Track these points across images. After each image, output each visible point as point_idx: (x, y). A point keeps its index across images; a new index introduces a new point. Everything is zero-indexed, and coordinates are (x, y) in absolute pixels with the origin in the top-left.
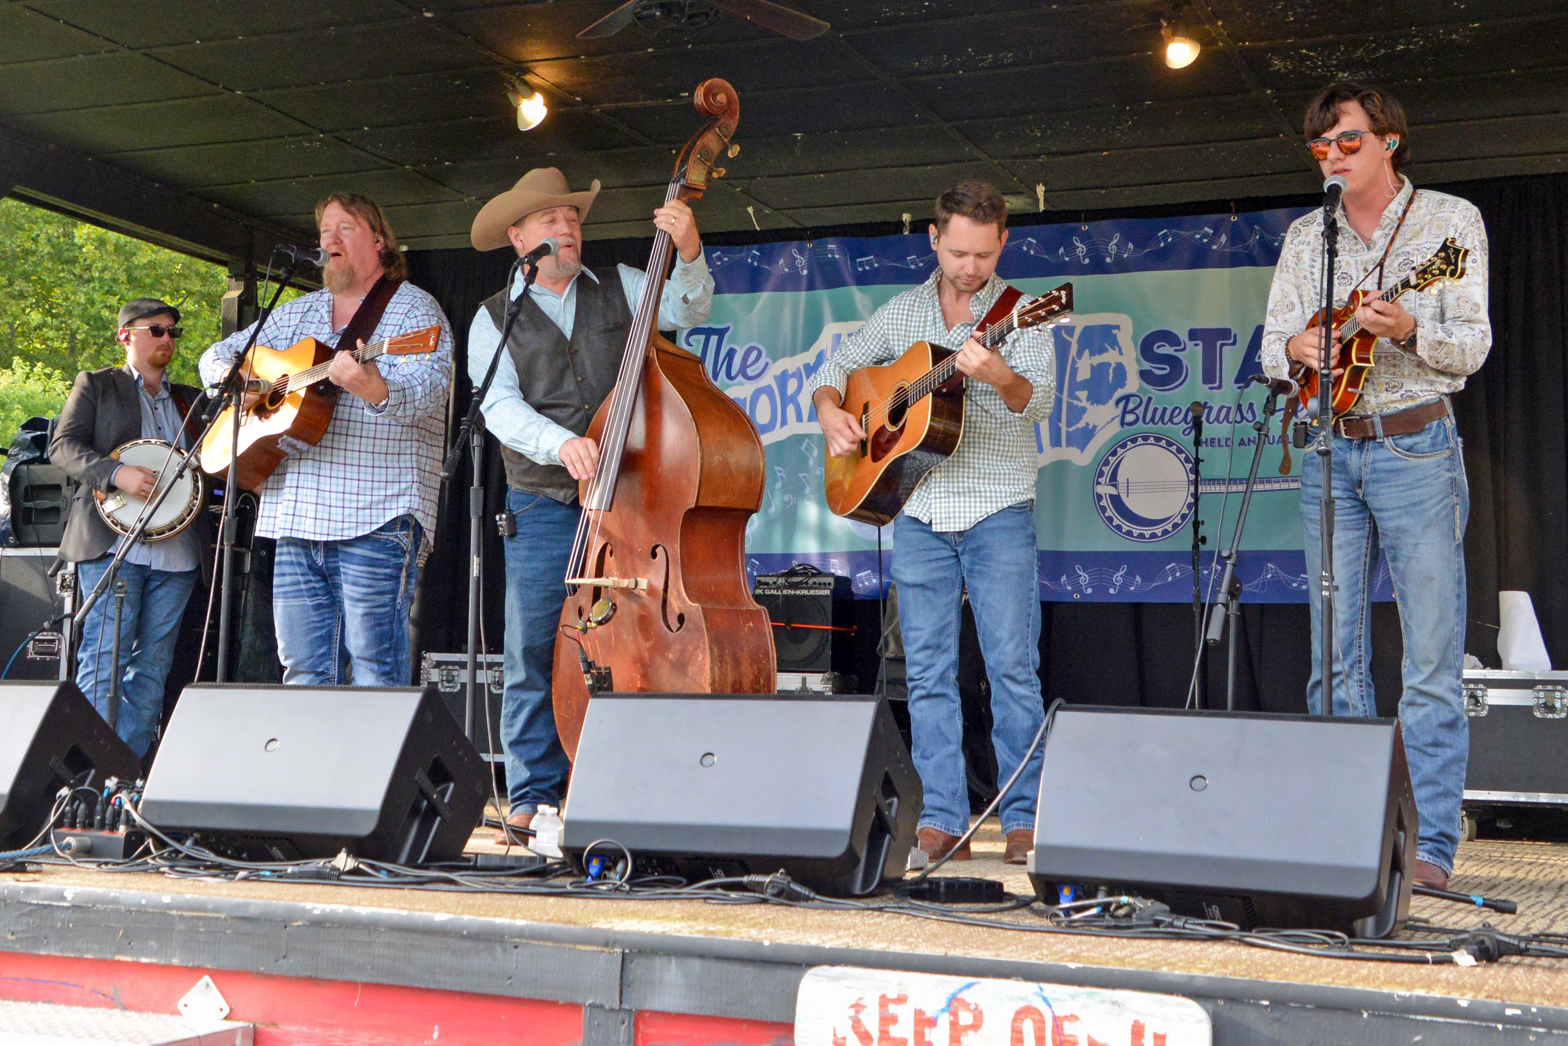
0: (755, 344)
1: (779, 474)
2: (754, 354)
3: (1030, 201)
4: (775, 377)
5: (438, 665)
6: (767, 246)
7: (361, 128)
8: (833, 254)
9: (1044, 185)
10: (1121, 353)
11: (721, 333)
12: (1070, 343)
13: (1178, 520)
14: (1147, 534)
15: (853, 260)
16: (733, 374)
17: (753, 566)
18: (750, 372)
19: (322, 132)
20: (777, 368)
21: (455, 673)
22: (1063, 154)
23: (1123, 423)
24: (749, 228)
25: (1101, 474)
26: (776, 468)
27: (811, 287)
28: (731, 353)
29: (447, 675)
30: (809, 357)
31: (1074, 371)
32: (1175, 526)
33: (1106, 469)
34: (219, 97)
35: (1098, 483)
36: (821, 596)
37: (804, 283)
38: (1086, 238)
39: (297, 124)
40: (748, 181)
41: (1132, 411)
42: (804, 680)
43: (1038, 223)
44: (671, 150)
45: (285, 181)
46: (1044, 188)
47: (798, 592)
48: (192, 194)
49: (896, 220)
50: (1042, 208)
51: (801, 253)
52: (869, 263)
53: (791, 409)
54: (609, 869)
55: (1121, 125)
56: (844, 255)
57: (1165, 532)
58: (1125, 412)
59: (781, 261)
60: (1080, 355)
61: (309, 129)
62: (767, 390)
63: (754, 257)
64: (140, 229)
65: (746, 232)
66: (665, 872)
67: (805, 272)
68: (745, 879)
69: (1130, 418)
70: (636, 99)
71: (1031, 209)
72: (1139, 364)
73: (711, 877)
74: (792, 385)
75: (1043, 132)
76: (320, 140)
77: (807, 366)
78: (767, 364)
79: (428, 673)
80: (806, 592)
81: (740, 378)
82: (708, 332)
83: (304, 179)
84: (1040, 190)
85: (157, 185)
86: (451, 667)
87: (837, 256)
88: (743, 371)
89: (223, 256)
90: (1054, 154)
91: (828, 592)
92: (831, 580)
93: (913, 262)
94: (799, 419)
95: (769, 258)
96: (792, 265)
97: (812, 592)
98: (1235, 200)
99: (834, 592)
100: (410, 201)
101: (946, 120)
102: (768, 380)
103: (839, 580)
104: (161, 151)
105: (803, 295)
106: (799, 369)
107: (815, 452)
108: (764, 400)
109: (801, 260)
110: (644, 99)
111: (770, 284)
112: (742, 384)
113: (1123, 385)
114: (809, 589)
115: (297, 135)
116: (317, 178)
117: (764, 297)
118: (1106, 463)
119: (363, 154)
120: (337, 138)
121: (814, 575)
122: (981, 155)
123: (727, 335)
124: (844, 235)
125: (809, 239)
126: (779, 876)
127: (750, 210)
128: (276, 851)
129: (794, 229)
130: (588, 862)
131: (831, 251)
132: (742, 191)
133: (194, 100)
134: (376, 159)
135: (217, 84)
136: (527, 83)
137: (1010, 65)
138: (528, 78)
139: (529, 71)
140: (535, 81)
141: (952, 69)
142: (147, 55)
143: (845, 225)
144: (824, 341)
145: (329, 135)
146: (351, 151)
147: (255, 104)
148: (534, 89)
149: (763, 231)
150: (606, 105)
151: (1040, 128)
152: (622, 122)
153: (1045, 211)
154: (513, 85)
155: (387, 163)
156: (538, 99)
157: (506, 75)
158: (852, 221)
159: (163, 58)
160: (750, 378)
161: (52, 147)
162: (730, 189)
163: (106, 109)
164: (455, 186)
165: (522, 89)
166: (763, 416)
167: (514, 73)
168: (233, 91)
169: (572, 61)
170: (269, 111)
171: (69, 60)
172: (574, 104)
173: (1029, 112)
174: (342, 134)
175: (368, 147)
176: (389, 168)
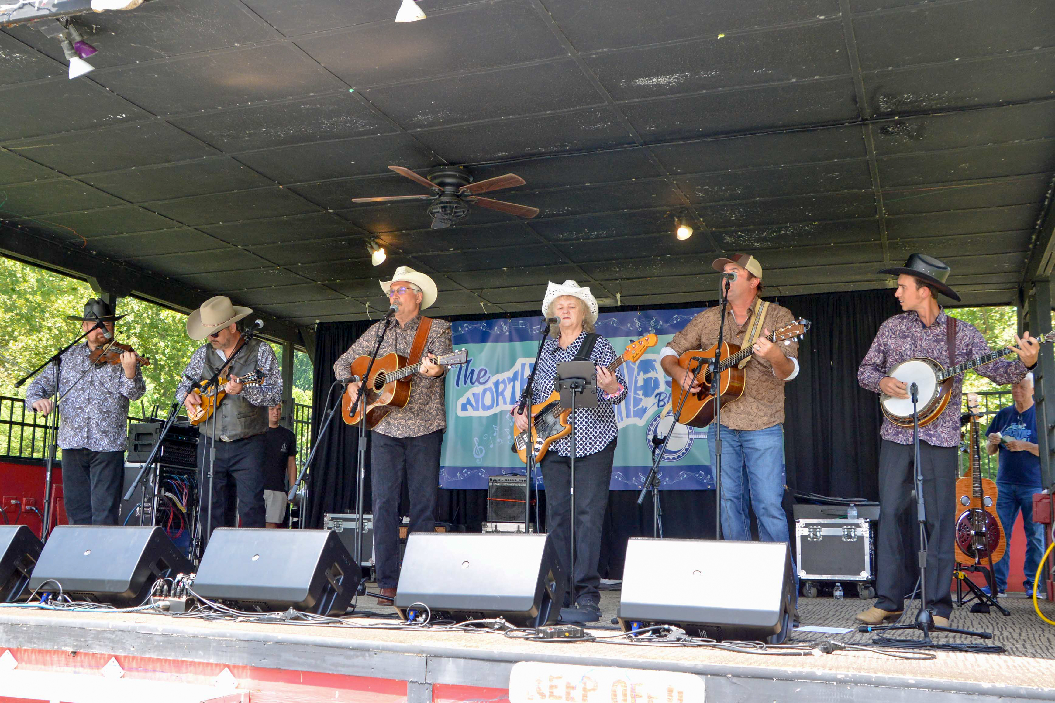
0: (483, 367)
1: (496, 429)
2: (483, 372)
3: (613, 301)
4: (493, 383)
5: (332, 519)
6: (490, 321)
7: (297, 264)
9: (620, 294)
10: (657, 373)
12: (634, 369)
13: (684, 451)
14: (671, 458)
15: (531, 328)
16: (473, 381)
17: (482, 472)
18: (482, 380)
19: (279, 266)
20: (493, 379)
21: (340, 523)
22: (628, 279)
23: (658, 406)
24: (482, 313)
25: (650, 430)
27: (511, 340)
28: (473, 371)
29: (335, 524)
30: (510, 374)
31: (636, 382)
32: (683, 454)
33: (652, 428)
34: (228, 249)
35: (649, 434)
36: (521, 487)
37: (507, 338)
38: (639, 319)
39: (267, 262)
40: (480, 291)
41: (662, 400)
43: (618, 311)
44: (444, 275)
50: (619, 304)
51: (505, 324)
52: (538, 329)
53: (501, 398)
54: (418, 617)
55: (655, 266)
56: (527, 326)
57: (679, 457)
58: (659, 401)
59: (496, 328)
60: (638, 374)
61: (273, 265)
62: (490, 389)
63: (483, 326)
65: (479, 314)
66: (445, 618)
67: (507, 333)
68: (484, 621)
69: (661, 403)
70: (429, 251)
71: (614, 305)
72: (665, 377)
73: (467, 620)
74: (501, 387)
75: (620, 269)
76: (278, 269)
77: (508, 378)
78: (489, 377)
79: (326, 523)
80: (515, 485)
81: (476, 383)
84: (618, 296)
86: (338, 520)
87: (523, 326)
88: (478, 380)
90: (624, 279)
94: (505, 403)
95: (490, 326)
96: (501, 330)
97: (519, 485)
98: (708, 302)
100: (320, 299)
101: (574, 262)
102: (490, 384)
105: (507, 344)
106: (504, 379)
108: (488, 394)
109: (505, 328)
110: (432, 252)
111: (491, 338)
112: (477, 386)
113: (658, 388)
114: (517, 483)
115: (267, 267)
117: (488, 345)
118: (652, 425)
119: (298, 277)
122: (590, 279)
123: (470, 363)
125: (510, 318)
126: (500, 621)
127: (482, 304)
128: (258, 608)
129: (502, 313)
130: (409, 613)
131: (522, 324)
132: (477, 295)
133: (218, 251)
134: (304, 279)
135: (229, 243)
136: (376, 243)
137: (604, 237)
138: (377, 240)
139: (378, 237)
140: (381, 242)
141: (578, 239)
142: (196, 229)
143: (526, 312)
144: (517, 366)
145: (282, 267)
146: (292, 275)
147: (247, 253)
148: (380, 246)
149: (488, 314)
150: (414, 254)
151: (618, 267)
152: (422, 262)
153: (621, 306)
154: (370, 244)
155: (309, 281)
156: (382, 251)
157: (367, 239)
158: (530, 310)
159: (204, 231)
160: (480, 383)
161: (150, 272)
162: (472, 294)
163: (176, 254)
164: (341, 292)
165: (375, 246)
166: (488, 401)
167: (370, 238)
168: (237, 246)
169: (399, 233)
170: (254, 256)
171: (159, 231)
172: (399, 253)
173: (613, 260)
174: (288, 267)
175: (301, 273)
176: (310, 283)
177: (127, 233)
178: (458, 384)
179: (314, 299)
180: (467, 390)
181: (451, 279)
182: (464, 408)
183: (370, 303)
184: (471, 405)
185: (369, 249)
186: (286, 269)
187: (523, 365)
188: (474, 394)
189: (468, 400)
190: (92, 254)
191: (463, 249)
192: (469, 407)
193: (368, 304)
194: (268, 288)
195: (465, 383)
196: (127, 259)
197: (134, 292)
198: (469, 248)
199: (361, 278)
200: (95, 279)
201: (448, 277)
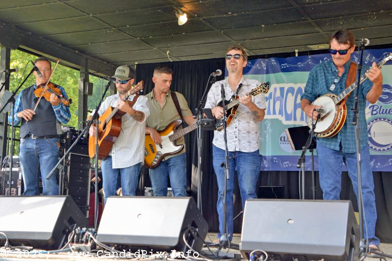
6: (253, 61)
7: (126, 26)
8: (274, 63)
14: (382, 149)
15: (280, 65)
19: (114, 27)
27: (267, 72)
37: (265, 71)
39: (106, 25)
41: (375, 110)
44: (221, 31)
45: (99, 43)
48: (71, 48)
49: (293, 51)
51: (264, 62)
52: (285, 66)
56: (277, 63)
57: (388, 149)
59: (258, 65)
61: (111, 27)
63: (249, 64)
67: (265, 68)
69: (374, 112)
70: (214, 15)
76: (113, 30)
83: (106, 43)
85: (60, 45)
89: (79, 67)
93: (300, 65)
95: (254, 64)
96: (261, 66)
104: (63, 34)
105: (265, 75)
107: (269, 124)
109: (264, 65)
110: (217, 15)
115: (106, 28)
116: (110, 42)
119: (126, 34)
124: (277, 57)
125: (267, 58)
132: (241, 44)
134: (129, 36)
136: (181, 10)
140: (184, 9)
144: (271, 90)
145: (116, 28)
146: (122, 33)
147: (95, 19)
148: (183, 12)
150: (204, 17)
152: (208, 23)
154: (177, 11)
155: (132, 37)
156: (185, 15)
157: (175, 8)
162: (237, 44)
164: (151, 44)
165: (180, 12)
167: (178, 7)
170: (99, 21)
172: (195, 17)
174: (120, 28)
175: (127, 32)
176: (133, 39)
181: (226, 34)
183: (170, 51)
185: (177, 14)
186: (119, 29)
187: (275, 89)
191: (237, 13)
194: (104, 43)
198: (241, 12)
199: (166, 35)
201: (224, 33)
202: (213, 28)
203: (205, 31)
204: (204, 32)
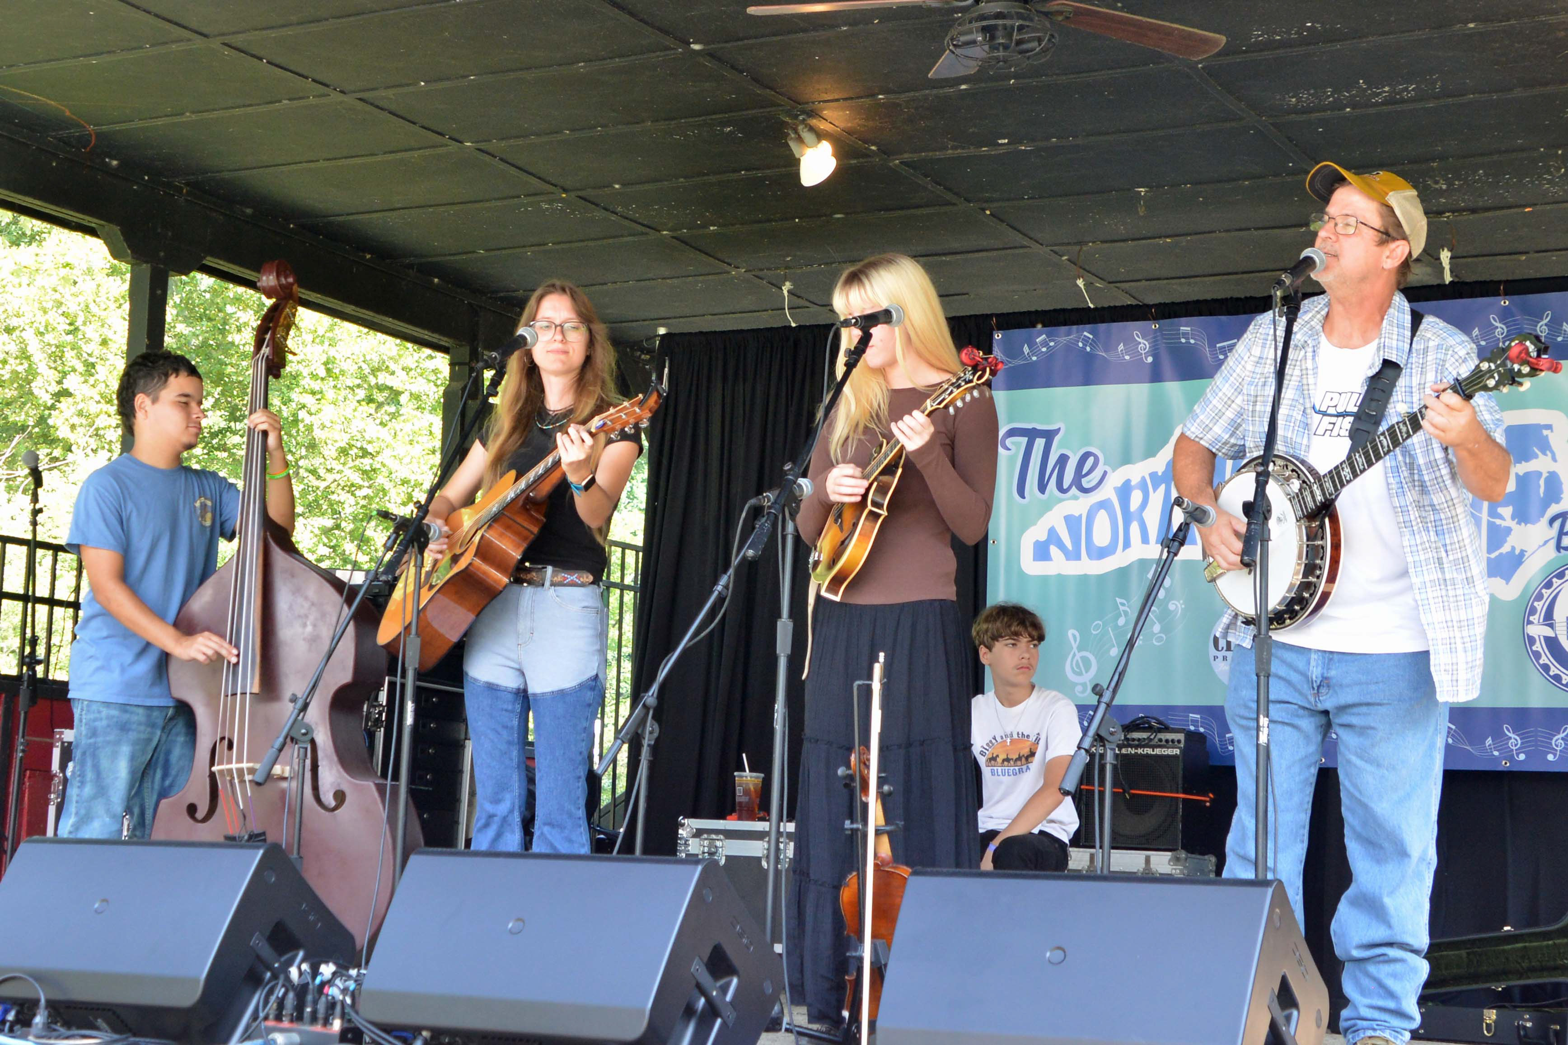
0: (1089, 449)
1: (1121, 608)
2: (1089, 461)
3: (1428, 270)
4: (1115, 489)
5: (699, 833)
6: (1101, 326)
7: (610, 185)
8: (1187, 339)
9: (1450, 250)
10: (1553, 459)
11: (1049, 436)
15: (1211, 343)
16: (1065, 486)
18: (1086, 482)
19: (565, 190)
20: (1116, 479)
21: (718, 844)
22: (1473, 211)
23: (1559, 547)
24: (1082, 306)
25: (1533, 611)
26: (1119, 600)
27: (1156, 376)
28: (1063, 460)
29: (709, 847)
30: (1157, 465)
33: (1538, 605)
34: (440, 151)
35: (1530, 623)
36: (1168, 756)
37: (1148, 372)
38: (1505, 316)
39: (534, 181)
40: (1078, 248)
42: (1148, 860)
43: (1445, 297)
44: (984, 210)
45: (518, 250)
46: (1449, 254)
47: (1140, 751)
48: (411, 266)
49: (1266, 295)
50: (1448, 278)
51: (1144, 335)
53: (1135, 528)
55: (1549, 173)
56: (1202, 339)
58: (1561, 533)
59: (1121, 347)
61: (551, 188)
62: (1104, 505)
63: (1086, 340)
64: (349, 309)
67: (1150, 359)
69: (1567, 540)
71: (1435, 282)
74: (1136, 498)
75: (1450, 184)
76: (562, 200)
77: (1153, 475)
78: (1105, 473)
79: (686, 844)
80: (1149, 751)
81: (1074, 490)
82: (1032, 434)
83: (542, 248)
84: (1447, 256)
85: (368, 256)
86: (714, 836)
87: (1192, 341)
88: (1077, 482)
89: (445, 341)
90: (1461, 212)
91: (1177, 751)
92: (1181, 737)
94: (1145, 540)
95: (1105, 341)
96: (1134, 351)
97: (1158, 751)
99: (1184, 751)
100: (667, 274)
102: (1107, 492)
103: (1190, 735)
104: (375, 216)
105: (1146, 386)
106: (1143, 479)
108: (1103, 518)
109: (1144, 345)
110: (954, 148)
111: (1108, 372)
112: (1076, 498)
113: (1558, 500)
114: (1153, 747)
115: (535, 194)
116: (557, 247)
117: (1103, 391)
118: (1539, 597)
119: (613, 218)
120: (580, 197)
121: (1160, 730)
123: (1057, 439)
124: (1202, 313)
125: (1155, 318)
127: (1080, 283)
129: (1137, 305)
131: (1185, 335)
132: (1069, 260)
133: (416, 154)
134: (626, 223)
135: (442, 134)
136: (812, 129)
137: (1412, 100)
138: (814, 122)
139: (813, 114)
140: (823, 126)
141: (1338, 106)
142: (360, 99)
143: (1198, 302)
145: (573, 195)
146: (598, 214)
147: (487, 158)
148: (820, 136)
149: (1096, 309)
150: (906, 156)
151: (1446, 180)
152: (926, 176)
153: (1451, 282)
154: (796, 131)
155: (640, 228)
156: (825, 148)
157: (787, 119)
158: (1209, 297)
159: (381, 104)
160: (1086, 491)
161: (249, 211)
162: (1055, 258)
163: (312, 165)
164: (719, 255)
165: (807, 136)
166: (1102, 535)
167: (796, 117)
168: (461, 142)
169: (867, 101)
170: (502, 166)
171: (271, 107)
172: (867, 155)
173: (1434, 160)
174: (588, 193)
175: (619, 209)
176: (643, 234)
177: (193, 112)
178: (1021, 493)
179: (650, 276)
180: (1047, 507)
181: (1002, 221)
182: (1042, 552)
183: (794, 283)
184: (1061, 546)
185: (793, 145)
186: (583, 198)
188: (1068, 519)
189: (1052, 532)
190: (108, 165)
191: (1033, 140)
192: (1054, 550)
193: (786, 287)
194: (536, 248)
195: (1042, 488)
196: (192, 178)
197: (210, 261)
198: (1048, 138)
199: (769, 221)
200: (116, 229)
201: (991, 214)
202: (949, 196)
203: (917, 207)
204: (919, 212)
